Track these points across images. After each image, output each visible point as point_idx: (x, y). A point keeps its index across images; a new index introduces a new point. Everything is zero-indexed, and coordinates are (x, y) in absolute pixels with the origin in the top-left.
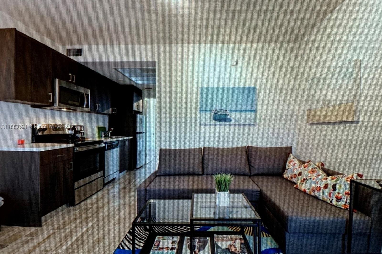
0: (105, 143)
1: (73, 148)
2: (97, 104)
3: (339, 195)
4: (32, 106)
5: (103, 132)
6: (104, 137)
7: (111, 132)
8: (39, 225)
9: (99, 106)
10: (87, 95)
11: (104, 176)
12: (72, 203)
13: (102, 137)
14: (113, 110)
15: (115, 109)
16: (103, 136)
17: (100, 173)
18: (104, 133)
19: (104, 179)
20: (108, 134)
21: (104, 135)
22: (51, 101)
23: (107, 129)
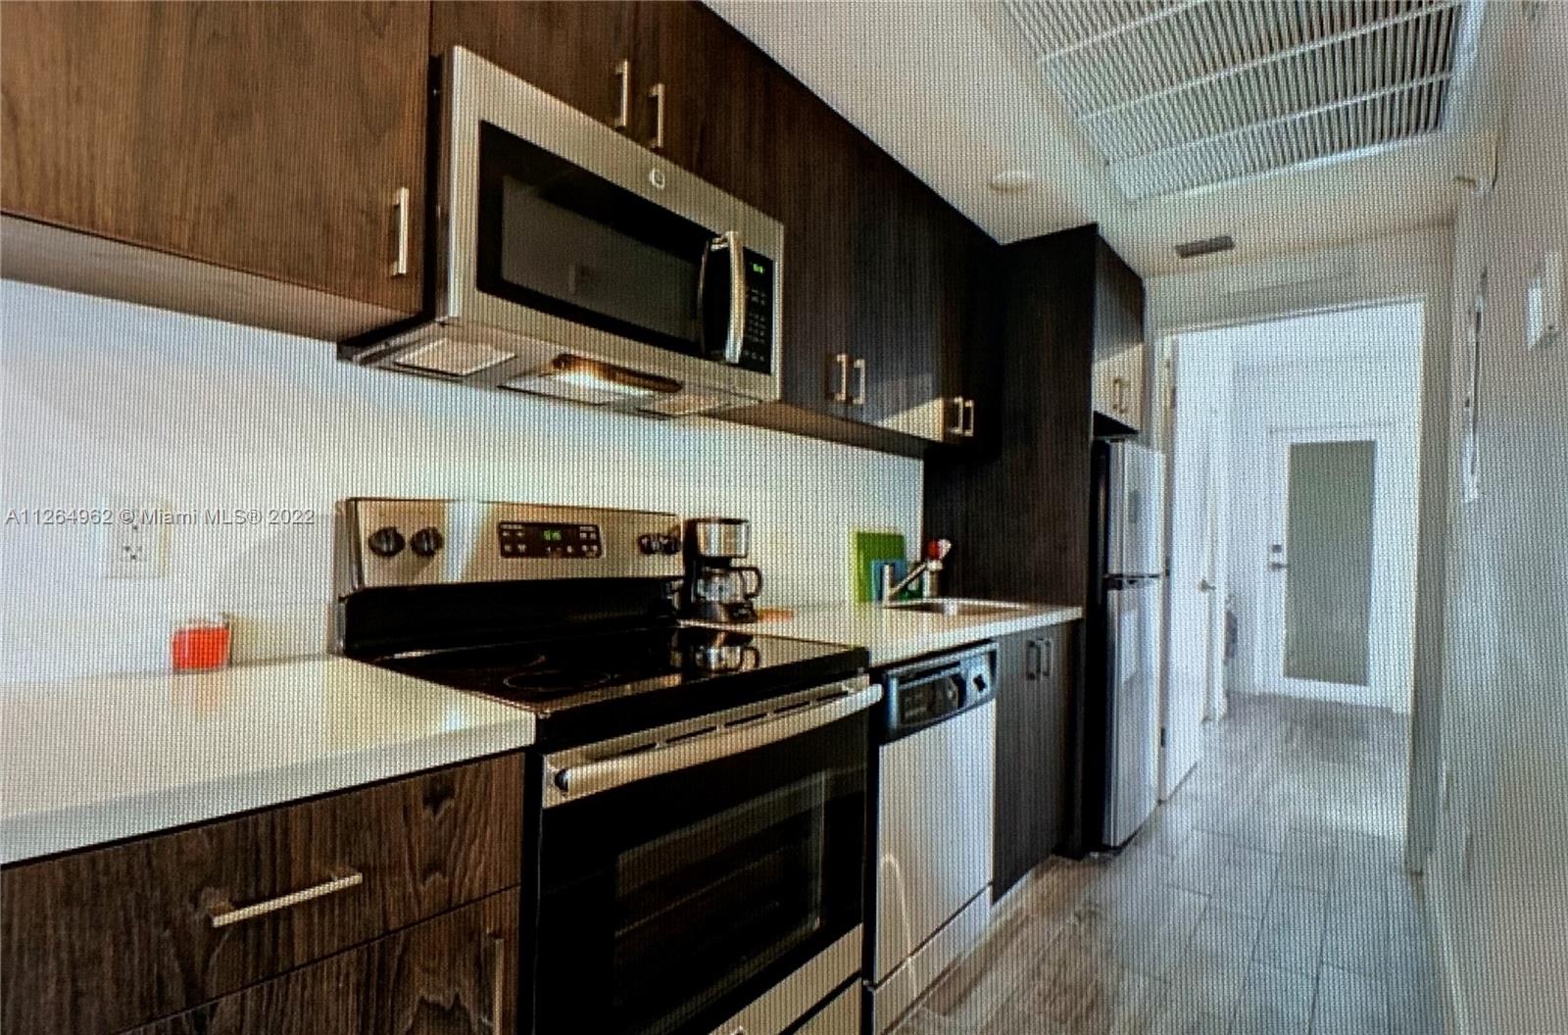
2: (843, 358)
5: (887, 569)
6: (893, 598)
7: (934, 565)
9: (853, 374)
10: (758, 264)
13: (880, 597)
14: (950, 416)
15: (969, 408)
16: (888, 591)
18: (893, 573)
19: (866, 1002)
20: (920, 575)
21: (892, 585)
23: (914, 548)
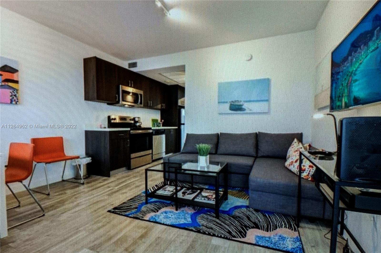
0: (153, 130)
1: (130, 131)
3: (304, 167)
4: (108, 104)
5: (156, 123)
8: (109, 176)
9: (151, 102)
10: (141, 95)
11: (152, 153)
12: (129, 168)
14: (162, 106)
15: (164, 105)
17: (150, 151)
19: (152, 157)
22: (117, 100)
23: (158, 121)
